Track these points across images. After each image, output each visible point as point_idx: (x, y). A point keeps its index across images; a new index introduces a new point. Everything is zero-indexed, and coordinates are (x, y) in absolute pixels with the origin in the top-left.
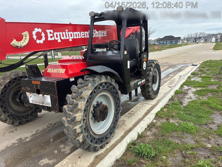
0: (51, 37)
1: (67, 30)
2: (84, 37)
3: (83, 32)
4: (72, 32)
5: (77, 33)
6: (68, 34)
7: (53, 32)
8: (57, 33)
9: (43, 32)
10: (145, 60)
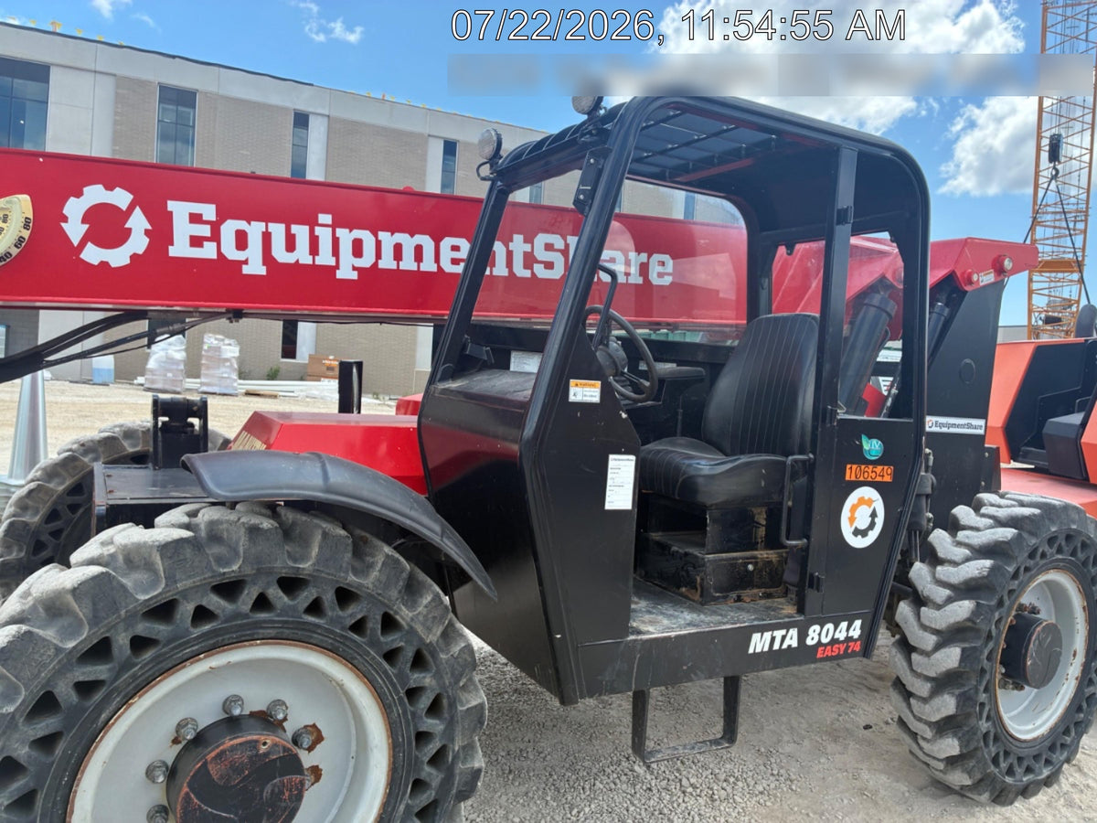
0: (196, 242)
3: (462, 242)
4: (367, 232)
5: (408, 242)
6: (336, 241)
7: (213, 218)
8: (249, 224)
9: (138, 209)
10: (873, 475)
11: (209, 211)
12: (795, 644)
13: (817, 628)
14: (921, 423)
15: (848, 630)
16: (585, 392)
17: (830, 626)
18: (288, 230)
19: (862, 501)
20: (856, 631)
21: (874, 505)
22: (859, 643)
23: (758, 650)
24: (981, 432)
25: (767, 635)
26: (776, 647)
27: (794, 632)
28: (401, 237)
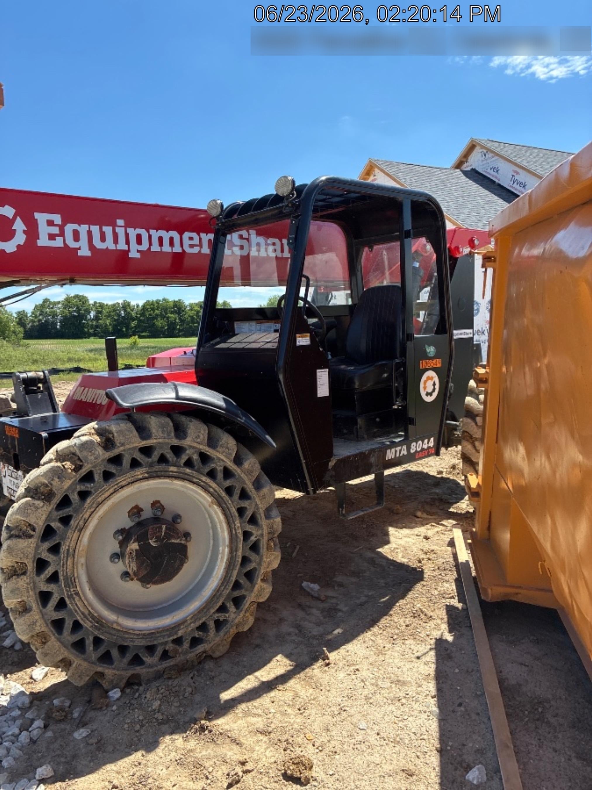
0: (52, 237)
1: (120, 222)
2: (196, 250)
3: (194, 235)
4: (144, 230)
5: (166, 235)
6: (127, 235)
7: (60, 222)
8: (80, 226)
9: (18, 218)
10: (432, 364)
11: (57, 219)
12: (405, 453)
13: (414, 444)
14: (452, 335)
15: (428, 443)
16: (303, 340)
17: (420, 442)
18: (101, 229)
19: (429, 378)
20: (431, 444)
21: (434, 379)
22: (433, 449)
23: (390, 458)
24: (471, 336)
25: (393, 450)
26: (398, 455)
27: (405, 447)
28: (162, 233)
